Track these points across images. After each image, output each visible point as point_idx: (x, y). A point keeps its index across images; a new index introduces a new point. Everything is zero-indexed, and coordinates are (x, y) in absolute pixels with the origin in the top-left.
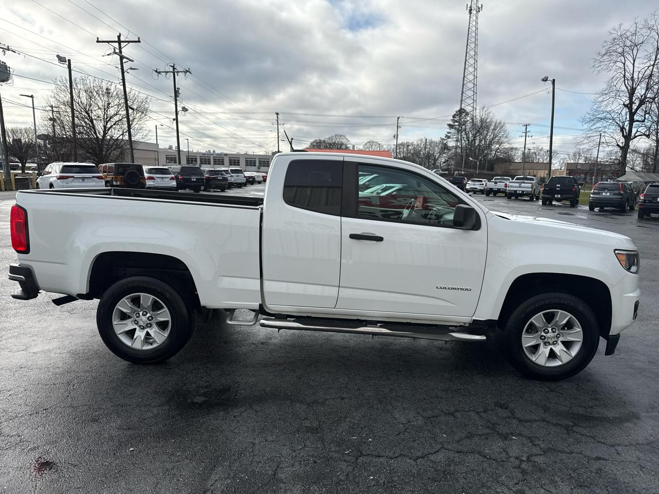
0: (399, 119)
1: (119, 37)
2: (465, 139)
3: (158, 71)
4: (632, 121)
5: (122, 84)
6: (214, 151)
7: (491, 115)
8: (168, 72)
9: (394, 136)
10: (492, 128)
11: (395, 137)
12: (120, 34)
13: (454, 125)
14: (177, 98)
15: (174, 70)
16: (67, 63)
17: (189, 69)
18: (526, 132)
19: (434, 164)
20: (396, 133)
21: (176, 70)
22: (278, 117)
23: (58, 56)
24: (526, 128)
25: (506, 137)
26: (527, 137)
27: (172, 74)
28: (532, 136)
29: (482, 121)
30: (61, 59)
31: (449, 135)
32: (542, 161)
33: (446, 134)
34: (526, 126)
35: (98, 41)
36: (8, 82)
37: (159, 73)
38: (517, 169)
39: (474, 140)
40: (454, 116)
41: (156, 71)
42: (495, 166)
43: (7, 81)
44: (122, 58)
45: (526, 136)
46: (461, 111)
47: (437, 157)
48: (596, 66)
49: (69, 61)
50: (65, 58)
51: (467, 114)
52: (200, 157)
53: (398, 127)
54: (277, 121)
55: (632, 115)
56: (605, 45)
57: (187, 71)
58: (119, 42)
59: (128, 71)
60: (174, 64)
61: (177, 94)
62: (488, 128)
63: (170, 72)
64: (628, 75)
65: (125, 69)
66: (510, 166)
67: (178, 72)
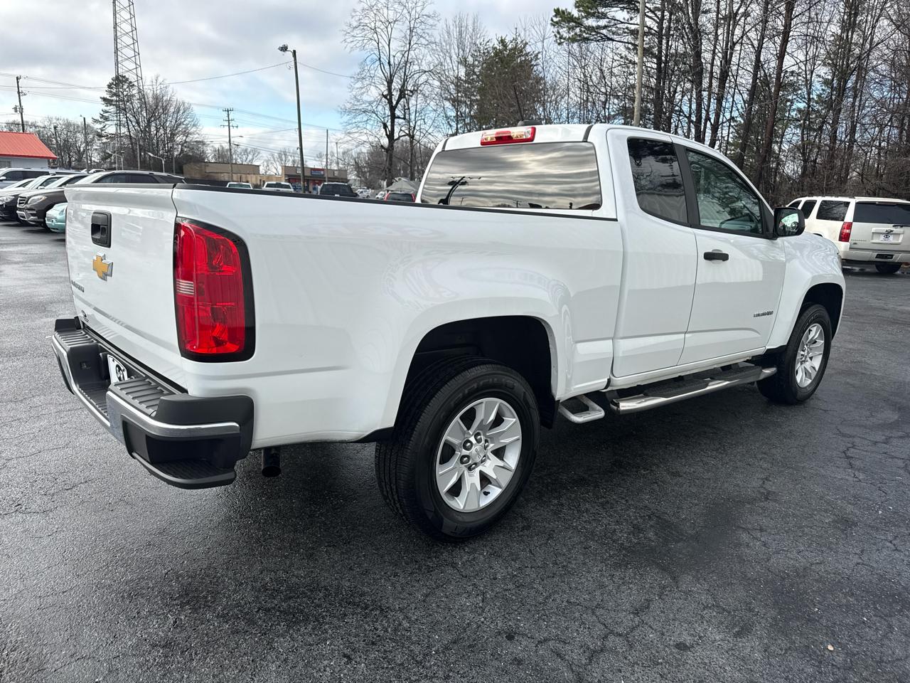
0: (20, 81)
2: (134, 124)
4: (393, 117)
7: (170, 90)
9: (15, 109)
10: (172, 110)
11: (16, 111)
13: (112, 101)
18: (229, 121)
19: (79, 160)
20: (18, 104)
24: (228, 115)
25: (194, 125)
26: (231, 128)
28: (237, 127)
29: (156, 98)
31: (106, 115)
32: (241, 162)
33: (102, 113)
34: (228, 111)
38: (218, 173)
39: (149, 125)
40: (109, 86)
42: (184, 167)
45: (229, 126)
46: (119, 80)
47: (82, 149)
48: (348, 41)
51: (131, 85)
53: (19, 93)
55: (393, 109)
56: (353, 14)
62: (165, 109)
64: (384, 59)
66: (207, 168)
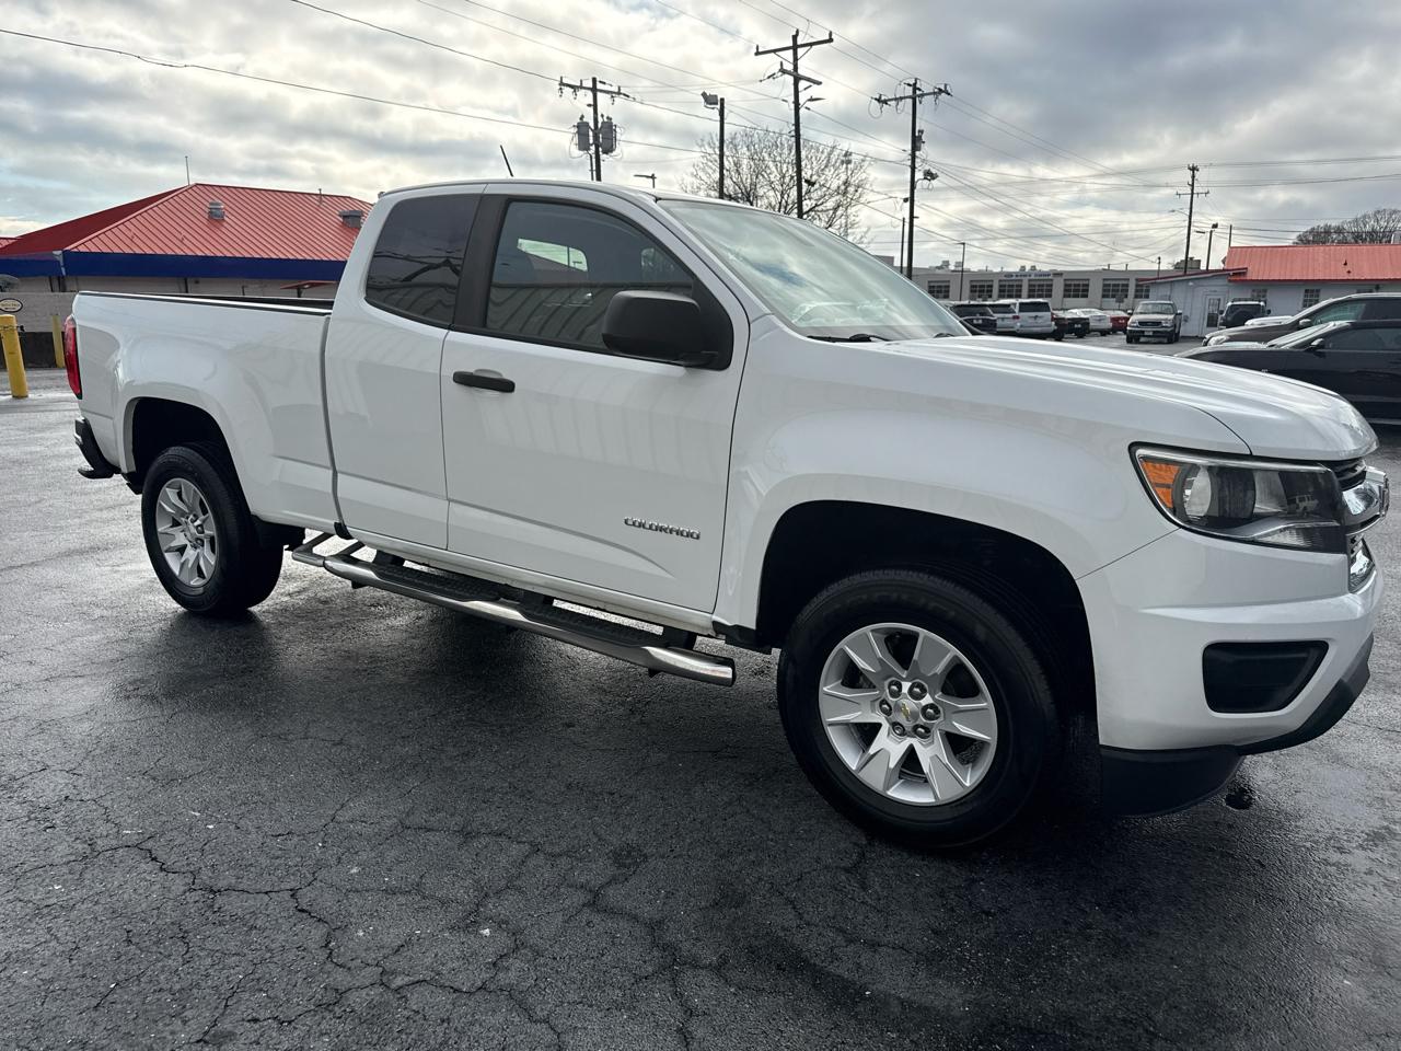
1: (795, 38)
3: (883, 98)
5: (793, 133)
6: (1033, 268)
8: (901, 98)
12: (797, 32)
14: (917, 153)
15: (914, 92)
16: (718, 106)
17: (946, 85)
21: (918, 92)
22: (1193, 177)
23: (704, 95)
27: (910, 101)
30: (710, 100)
35: (758, 53)
36: (614, 153)
37: (885, 102)
41: (879, 100)
43: (612, 151)
44: (797, 79)
49: (722, 100)
50: (716, 96)
52: (1000, 281)
54: (1193, 185)
57: (940, 89)
58: (795, 47)
59: (809, 104)
60: (916, 80)
61: (918, 144)
63: (905, 98)
65: (801, 101)
67: (922, 95)
